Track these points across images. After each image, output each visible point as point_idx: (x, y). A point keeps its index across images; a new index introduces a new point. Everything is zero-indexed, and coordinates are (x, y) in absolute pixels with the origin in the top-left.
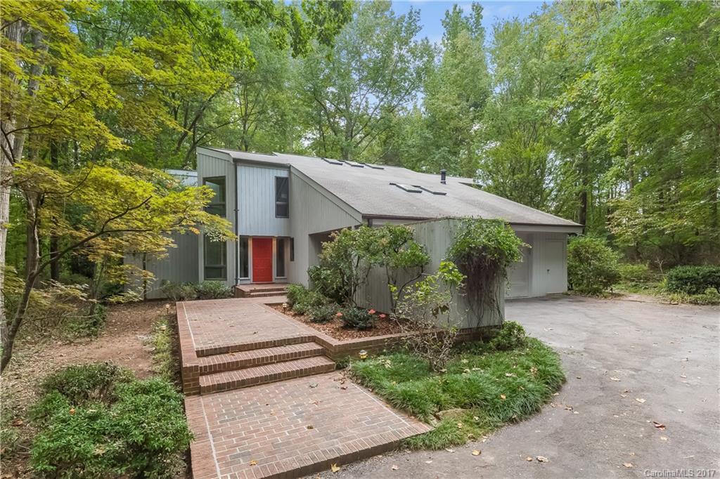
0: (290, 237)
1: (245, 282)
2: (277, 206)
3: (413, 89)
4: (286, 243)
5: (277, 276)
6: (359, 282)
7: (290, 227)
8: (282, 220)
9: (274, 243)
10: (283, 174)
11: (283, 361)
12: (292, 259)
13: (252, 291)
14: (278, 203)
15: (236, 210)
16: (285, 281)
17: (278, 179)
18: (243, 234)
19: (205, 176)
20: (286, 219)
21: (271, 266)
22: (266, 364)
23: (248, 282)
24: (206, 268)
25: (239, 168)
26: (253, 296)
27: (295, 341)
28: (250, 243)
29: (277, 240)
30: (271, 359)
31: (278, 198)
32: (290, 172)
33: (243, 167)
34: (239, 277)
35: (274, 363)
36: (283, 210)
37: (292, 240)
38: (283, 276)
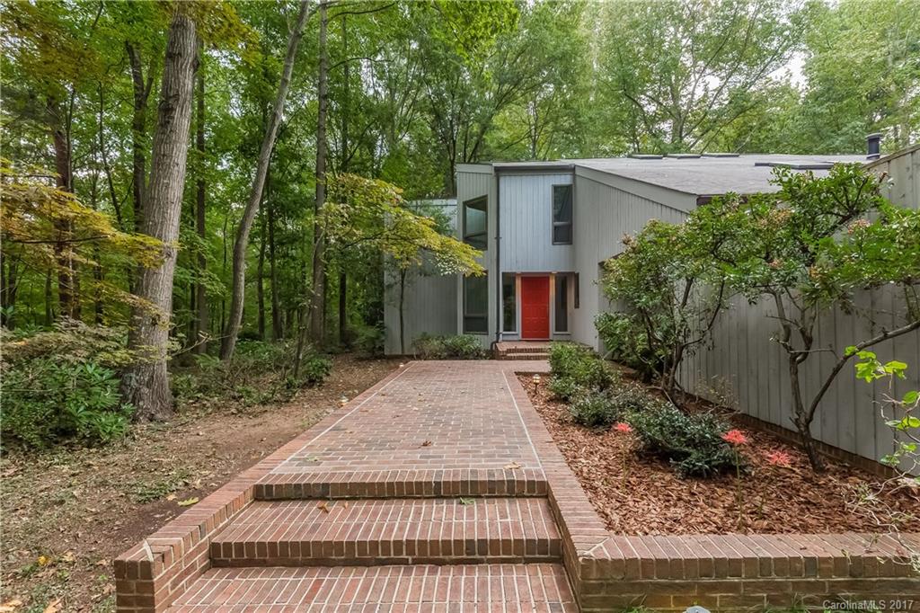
0: (574, 273)
1: (510, 338)
2: (556, 228)
3: (786, 48)
4: (568, 281)
5: (557, 330)
6: (690, 340)
7: (573, 258)
8: (562, 249)
9: (552, 282)
10: (564, 180)
11: (429, 562)
12: (577, 306)
13: (509, 351)
14: (557, 223)
15: (498, 238)
16: (568, 338)
17: (556, 188)
18: (507, 271)
19: (465, 200)
20: (568, 246)
21: (548, 317)
22: (382, 563)
23: (515, 338)
24: (466, 319)
25: (502, 180)
26: (510, 359)
27: (492, 491)
28: (518, 283)
29: (556, 278)
30: (398, 551)
31: (557, 217)
32: (574, 176)
33: (508, 178)
34: (501, 330)
35: (405, 562)
36: (564, 233)
37: (577, 276)
38: (566, 330)
